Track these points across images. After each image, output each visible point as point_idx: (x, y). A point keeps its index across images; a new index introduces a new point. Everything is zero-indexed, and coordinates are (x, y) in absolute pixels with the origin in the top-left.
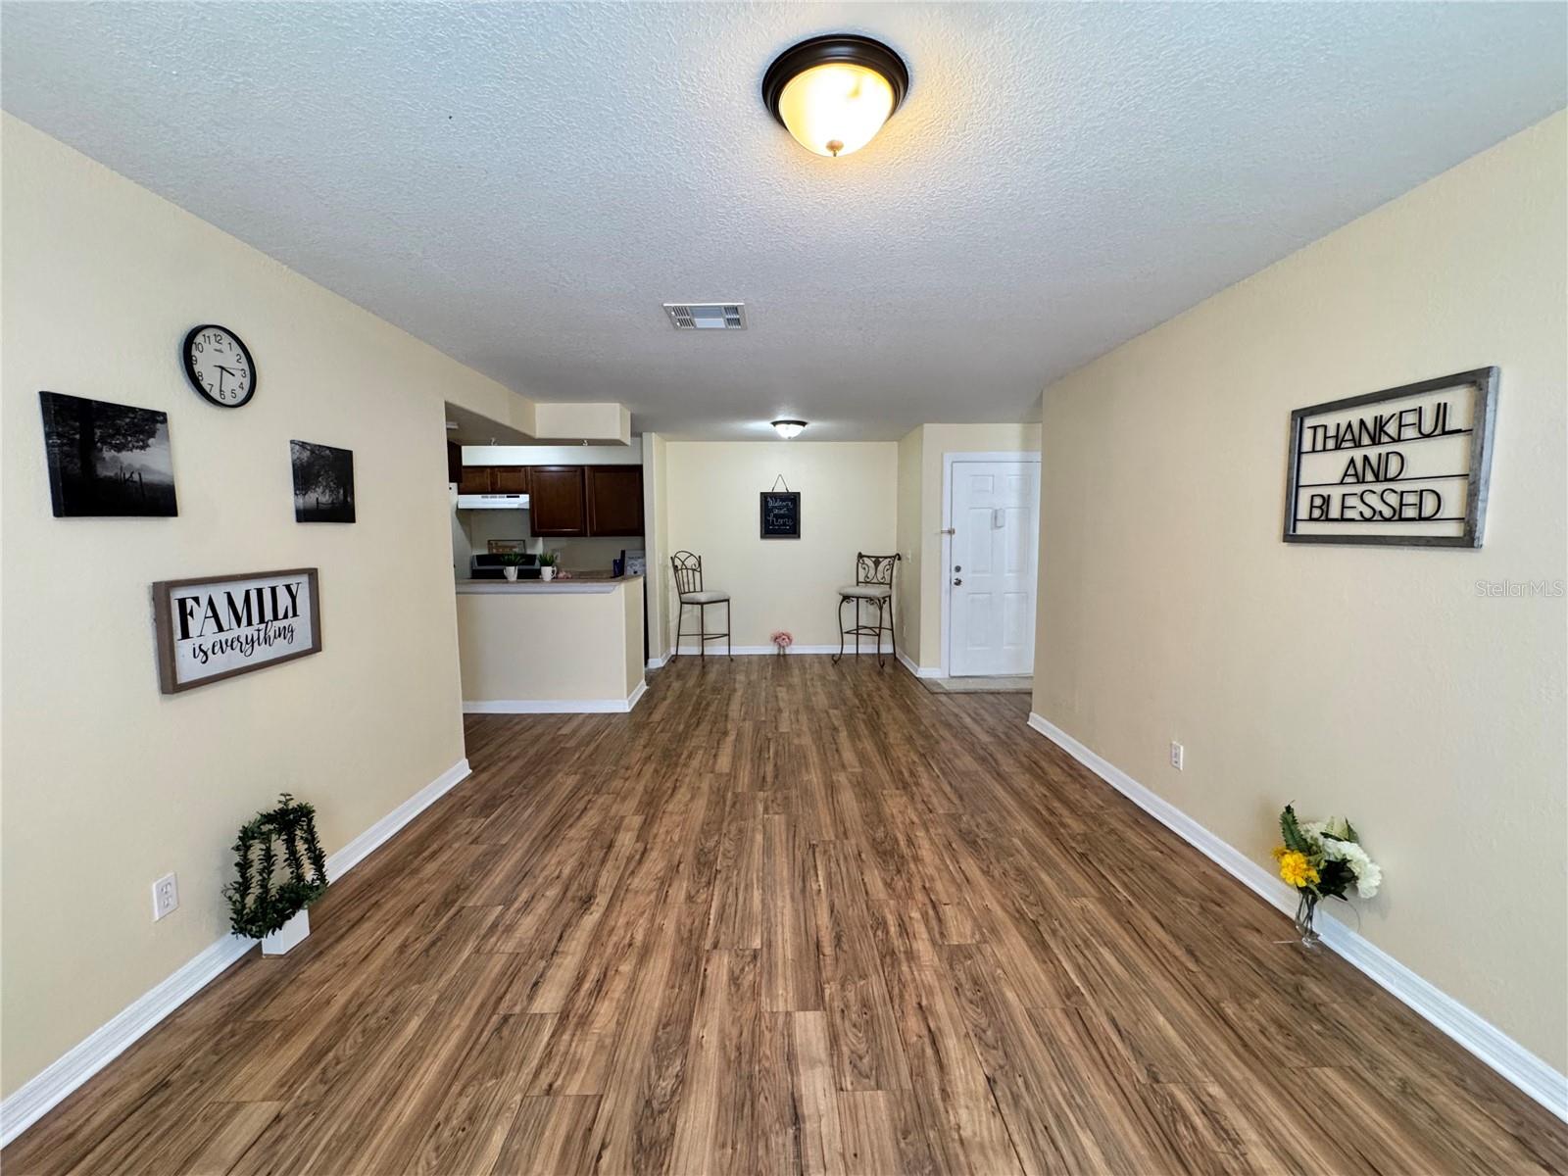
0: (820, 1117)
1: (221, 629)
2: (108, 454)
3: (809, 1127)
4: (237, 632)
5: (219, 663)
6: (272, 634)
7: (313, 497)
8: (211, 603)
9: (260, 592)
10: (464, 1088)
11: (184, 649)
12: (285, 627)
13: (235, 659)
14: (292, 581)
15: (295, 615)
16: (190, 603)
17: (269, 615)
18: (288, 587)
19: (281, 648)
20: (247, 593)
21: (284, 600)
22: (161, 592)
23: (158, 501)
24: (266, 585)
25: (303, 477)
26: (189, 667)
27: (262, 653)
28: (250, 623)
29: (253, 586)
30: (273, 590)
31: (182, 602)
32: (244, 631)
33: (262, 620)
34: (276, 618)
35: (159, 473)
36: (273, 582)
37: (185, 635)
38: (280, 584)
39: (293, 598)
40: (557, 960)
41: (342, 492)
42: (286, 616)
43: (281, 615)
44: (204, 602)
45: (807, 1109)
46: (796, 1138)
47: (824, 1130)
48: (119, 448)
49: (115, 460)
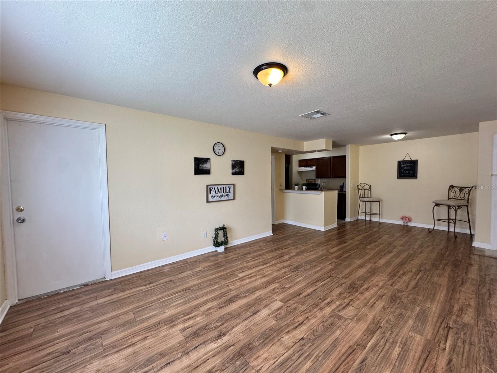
0: (259, 316)
1: (216, 193)
2: (201, 165)
3: (256, 316)
4: (219, 194)
5: (215, 199)
6: (225, 195)
7: (234, 170)
8: (215, 189)
9: (223, 187)
10: (220, 279)
11: (210, 196)
12: (228, 194)
13: (218, 199)
14: (230, 186)
15: (230, 192)
16: (211, 188)
17: (225, 192)
18: (229, 187)
19: (227, 198)
20: (221, 187)
21: (228, 189)
22: (207, 186)
23: (208, 172)
24: (224, 186)
25: (233, 167)
26: (210, 199)
27: (223, 198)
28: (221, 193)
29: (222, 186)
30: (226, 187)
31: (210, 188)
32: (220, 194)
33: (223, 193)
34: (226, 192)
35: (208, 168)
36: (226, 186)
37: (210, 194)
38: (227, 186)
39: (230, 189)
40: (250, 270)
41: (241, 169)
42: (228, 192)
43: (227, 192)
44: (213, 188)
45: (259, 314)
46: (251, 315)
47: (257, 318)
48: (202, 164)
49: (202, 166)
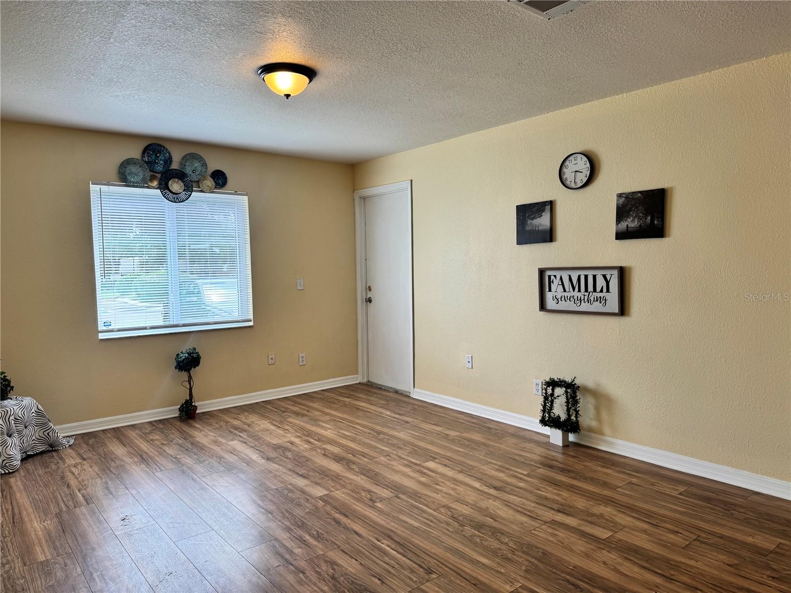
1: (565, 291)
2: (529, 222)
4: (572, 293)
5: (563, 305)
6: (592, 299)
7: (623, 225)
8: (561, 278)
9: (586, 277)
11: (549, 296)
12: (600, 297)
13: (571, 306)
14: (608, 273)
15: (608, 291)
16: (552, 277)
17: (590, 288)
18: (604, 276)
19: (597, 307)
20: (579, 276)
21: (601, 282)
22: (542, 272)
23: (549, 236)
24: (590, 274)
25: (621, 213)
26: (550, 304)
27: (585, 307)
28: (579, 291)
29: (583, 273)
30: (594, 277)
31: (550, 277)
32: (576, 294)
33: (586, 290)
34: (595, 290)
35: (545, 225)
36: (594, 272)
37: (550, 290)
38: (599, 274)
39: (608, 283)
42: (601, 291)
43: (598, 289)
44: (558, 278)
48: (533, 219)
49: (531, 223)
